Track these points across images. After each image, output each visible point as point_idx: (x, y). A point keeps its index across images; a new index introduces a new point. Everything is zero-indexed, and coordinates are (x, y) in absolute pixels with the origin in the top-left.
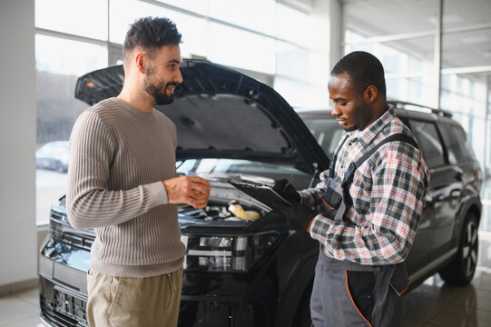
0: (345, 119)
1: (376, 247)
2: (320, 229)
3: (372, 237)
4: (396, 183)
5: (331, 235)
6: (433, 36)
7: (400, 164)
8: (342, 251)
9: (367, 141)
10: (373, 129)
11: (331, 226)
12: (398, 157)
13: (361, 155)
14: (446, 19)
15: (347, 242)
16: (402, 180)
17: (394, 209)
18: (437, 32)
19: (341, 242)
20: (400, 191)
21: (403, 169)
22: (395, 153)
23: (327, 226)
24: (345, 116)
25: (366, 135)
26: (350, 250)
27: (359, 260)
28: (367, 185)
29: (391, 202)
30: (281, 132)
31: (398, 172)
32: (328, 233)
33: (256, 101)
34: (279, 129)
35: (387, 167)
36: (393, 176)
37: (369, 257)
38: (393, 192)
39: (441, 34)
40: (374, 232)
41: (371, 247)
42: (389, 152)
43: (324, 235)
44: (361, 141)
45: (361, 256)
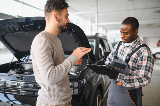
0: (125, 39)
1: (142, 82)
2: (122, 78)
3: (140, 78)
4: (148, 60)
5: (126, 80)
6: (95, 13)
7: (148, 54)
8: (130, 84)
9: (133, 47)
10: (134, 43)
11: (125, 76)
12: (147, 52)
13: (131, 51)
14: (99, 8)
15: (131, 81)
16: (149, 59)
17: (148, 68)
18: (96, 12)
19: (129, 81)
20: (149, 63)
21: (149, 56)
22: (146, 50)
23: (124, 77)
24: (125, 38)
25: (133, 44)
26: (132, 84)
27: (135, 86)
28: (135, 61)
29: (146, 66)
30: (78, 44)
31: (148, 57)
32: (125, 79)
33: (73, 33)
34: (78, 43)
35: (144, 55)
36: (147, 58)
37: (139, 85)
38: (147, 63)
39: (98, 12)
40: (141, 77)
41: (141, 82)
42: (144, 50)
43: (123, 80)
44: (131, 46)
45: (136, 85)
